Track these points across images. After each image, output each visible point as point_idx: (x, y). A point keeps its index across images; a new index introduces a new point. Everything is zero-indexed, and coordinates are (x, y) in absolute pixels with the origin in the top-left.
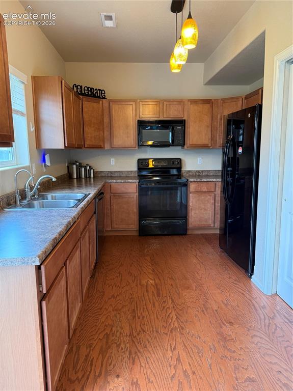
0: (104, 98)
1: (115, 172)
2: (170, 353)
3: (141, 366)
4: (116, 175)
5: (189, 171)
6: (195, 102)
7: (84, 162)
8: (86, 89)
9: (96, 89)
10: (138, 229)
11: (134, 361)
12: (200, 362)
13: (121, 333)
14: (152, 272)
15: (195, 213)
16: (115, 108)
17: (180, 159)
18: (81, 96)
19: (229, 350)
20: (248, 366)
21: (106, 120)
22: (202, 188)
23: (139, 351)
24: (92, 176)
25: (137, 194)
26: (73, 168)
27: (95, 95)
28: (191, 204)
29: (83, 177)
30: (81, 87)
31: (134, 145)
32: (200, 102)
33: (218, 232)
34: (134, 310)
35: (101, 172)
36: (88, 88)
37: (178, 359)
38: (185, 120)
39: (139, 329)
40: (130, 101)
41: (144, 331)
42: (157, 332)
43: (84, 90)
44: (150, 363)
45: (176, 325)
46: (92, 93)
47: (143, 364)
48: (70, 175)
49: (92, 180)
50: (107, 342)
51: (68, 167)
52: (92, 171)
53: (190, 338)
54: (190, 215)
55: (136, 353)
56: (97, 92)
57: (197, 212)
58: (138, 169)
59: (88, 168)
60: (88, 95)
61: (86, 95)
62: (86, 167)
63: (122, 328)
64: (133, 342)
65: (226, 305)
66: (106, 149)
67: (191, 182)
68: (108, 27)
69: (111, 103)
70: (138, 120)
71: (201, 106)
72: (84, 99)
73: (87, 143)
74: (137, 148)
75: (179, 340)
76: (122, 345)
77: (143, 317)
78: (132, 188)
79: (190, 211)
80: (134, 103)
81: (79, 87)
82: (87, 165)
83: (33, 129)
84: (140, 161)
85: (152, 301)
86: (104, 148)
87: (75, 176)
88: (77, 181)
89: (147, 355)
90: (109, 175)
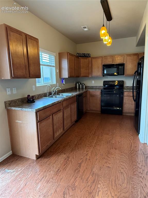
0: (90, 57)
1: (94, 86)
2: (85, 152)
3: (73, 153)
4: (94, 88)
5: (128, 87)
6: (129, 55)
7: (82, 82)
8: (82, 54)
9: (86, 54)
10: (100, 110)
11: (72, 151)
12: (94, 157)
13: (73, 143)
14: (97, 127)
15: (127, 106)
16: (94, 60)
17: (123, 81)
18: (80, 57)
19: (108, 157)
20: (111, 163)
21: (90, 65)
22: (130, 94)
23: (75, 149)
24: (84, 88)
25: (100, 96)
26: (77, 85)
27: (86, 56)
28: (125, 101)
29: (81, 88)
30: (80, 54)
31: (101, 75)
32: (132, 55)
33: (133, 115)
34: (82, 137)
35: (89, 86)
36: (83, 54)
37: (87, 155)
38: (124, 64)
39: (80, 143)
40: (100, 57)
41: (81, 144)
42: (85, 145)
43: (81, 55)
44: (77, 153)
45: (94, 145)
46: (85, 55)
47: (74, 153)
48: (76, 87)
49: (84, 89)
50: (67, 145)
51: (76, 84)
52: (84, 86)
53: (96, 150)
54: (124, 106)
55: (74, 150)
56: (87, 55)
57: (128, 105)
58: (103, 85)
59: (83, 85)
60: (83, 57)
61: (82, 57)
62: (82, 84)
63: (74, 142)
64: (75, 146)
65: (119, 143)
66: (90, 77)
67: (125, 91)
68: (86, 31)
69: (92, 59)
70: (103, 65)
71: (132, 56)
72: (81, 58)
73: (82, 75)
74: (102, 76)
75: (91, 149)
76: (71, 147)
77: (84, 140)
78: (98, 93)
79: (124, 104)
80: (101, 58)
81: (79, 54)
82: (83, 83)
83: (58, 71)
84: (104, 82)
85: (90, 136)
86: (89, 77)
87: (78, 88)
88: (78, 90)
89: (77, 151)
90: (92, 87)
